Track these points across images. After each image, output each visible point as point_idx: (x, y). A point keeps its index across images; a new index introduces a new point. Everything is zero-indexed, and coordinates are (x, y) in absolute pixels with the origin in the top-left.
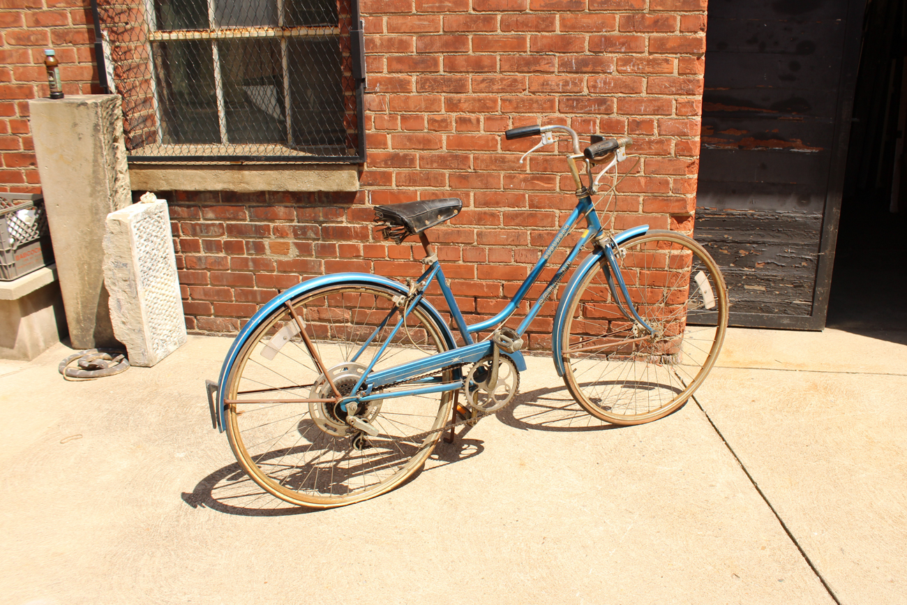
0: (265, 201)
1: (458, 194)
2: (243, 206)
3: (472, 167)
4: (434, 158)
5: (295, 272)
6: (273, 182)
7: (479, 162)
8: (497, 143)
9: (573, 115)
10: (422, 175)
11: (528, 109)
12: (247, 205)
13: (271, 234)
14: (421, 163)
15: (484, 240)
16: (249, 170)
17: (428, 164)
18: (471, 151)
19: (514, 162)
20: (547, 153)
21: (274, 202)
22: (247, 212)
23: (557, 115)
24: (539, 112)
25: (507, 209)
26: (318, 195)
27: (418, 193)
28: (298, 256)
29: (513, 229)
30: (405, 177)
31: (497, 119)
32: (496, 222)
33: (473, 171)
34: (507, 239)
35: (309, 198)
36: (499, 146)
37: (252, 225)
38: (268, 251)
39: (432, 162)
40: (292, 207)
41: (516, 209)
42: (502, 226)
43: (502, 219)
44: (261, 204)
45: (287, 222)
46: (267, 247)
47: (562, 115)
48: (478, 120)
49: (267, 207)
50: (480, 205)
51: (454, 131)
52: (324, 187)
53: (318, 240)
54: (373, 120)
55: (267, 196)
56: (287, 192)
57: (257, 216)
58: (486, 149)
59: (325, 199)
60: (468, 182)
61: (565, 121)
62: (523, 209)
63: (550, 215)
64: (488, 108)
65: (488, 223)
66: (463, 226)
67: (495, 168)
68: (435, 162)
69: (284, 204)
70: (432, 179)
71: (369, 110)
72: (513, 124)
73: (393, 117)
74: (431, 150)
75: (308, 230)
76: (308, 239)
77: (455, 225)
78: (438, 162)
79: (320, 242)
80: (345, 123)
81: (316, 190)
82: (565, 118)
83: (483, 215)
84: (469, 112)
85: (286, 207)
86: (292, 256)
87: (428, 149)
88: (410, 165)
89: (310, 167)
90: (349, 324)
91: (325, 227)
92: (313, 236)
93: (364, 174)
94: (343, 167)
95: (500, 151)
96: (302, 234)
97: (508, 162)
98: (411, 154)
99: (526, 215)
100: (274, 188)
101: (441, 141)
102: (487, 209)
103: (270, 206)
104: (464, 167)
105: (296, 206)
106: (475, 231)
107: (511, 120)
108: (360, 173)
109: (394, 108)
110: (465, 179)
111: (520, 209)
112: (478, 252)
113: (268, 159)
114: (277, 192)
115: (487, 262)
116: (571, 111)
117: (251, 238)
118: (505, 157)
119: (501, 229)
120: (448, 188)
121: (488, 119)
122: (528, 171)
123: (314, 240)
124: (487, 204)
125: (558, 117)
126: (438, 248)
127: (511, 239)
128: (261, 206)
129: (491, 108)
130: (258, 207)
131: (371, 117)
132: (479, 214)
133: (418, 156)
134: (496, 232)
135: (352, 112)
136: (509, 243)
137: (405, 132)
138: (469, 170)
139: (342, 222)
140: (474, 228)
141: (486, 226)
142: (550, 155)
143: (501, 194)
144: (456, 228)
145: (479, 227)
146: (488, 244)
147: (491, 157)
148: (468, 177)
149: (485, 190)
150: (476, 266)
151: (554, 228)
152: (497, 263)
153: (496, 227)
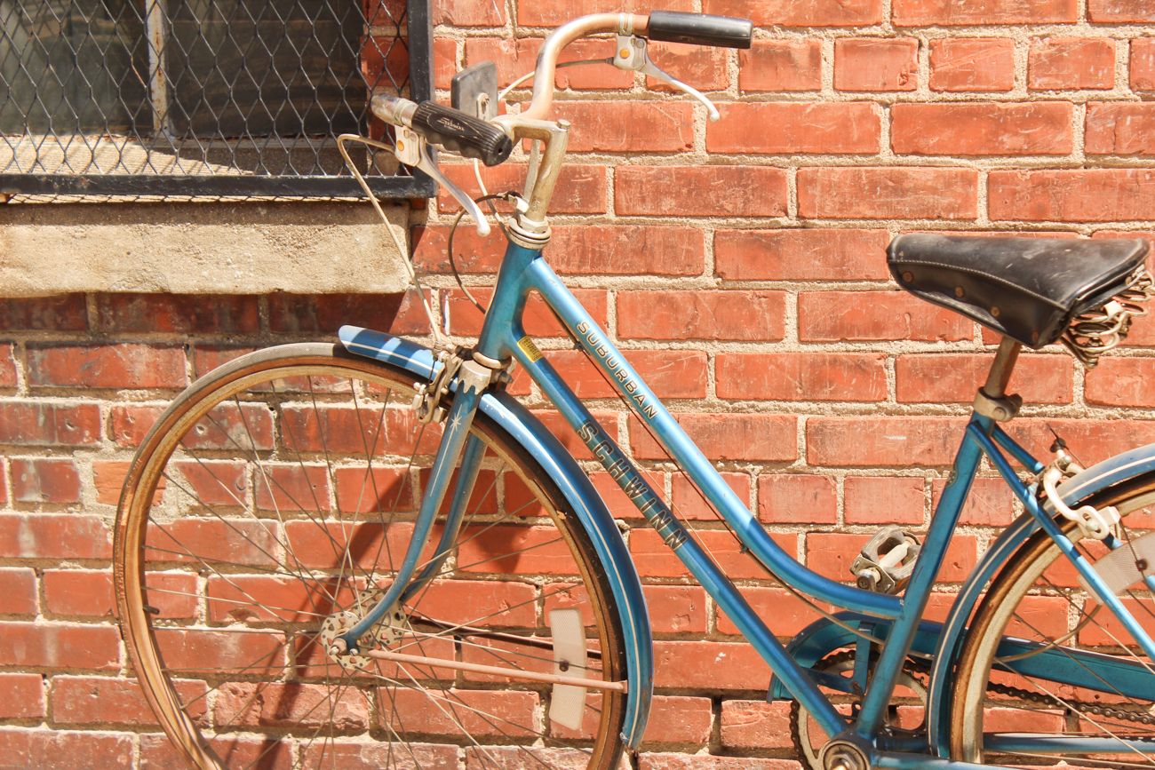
0: (83, 327)
1: (743, 299)
2: (8, 342)
3: (793, 211)
4: (666, 181)
5: (183, 565)
6: (116, 264)
7: (817, 191)
8: (879, 130)
9: (1137, 31)
10: (623, 238)
11: (983, 14)
12: (22, 339)
13: (104, 435)
14: (622, 197)
15: (832, 451)
16: (33, 221)
17: (643, 200)
18: (788, 155)
19: (934, 191)
20: (1045, 160)
21: (116, 331)
22: (19, 365)
23: (1083, 30)
24: (1020, 25)
25: (909, 346)
26: (271, 306)
27: (611, 298)
28: (193, 510)
29: (927, 412)
30: (567, 243)
31: (876, 50)
32: (873, 391)
33: (795, 223)
34: (909, 446)
35: (237, 316)
36: (884, 140)
37: (35, 407)
38: (89, 494)
39: (658, 194)
40: (178, 346)
41: (941, 345)
42: (891, 403)
43: (890, 382)
44: (72, 338)
45: (157, 398)
46: (86, 479)
47: (1100, 33)
48: (815, 56)
49: (92, 345)
50: (819, 333)
51: (732, 92)
52: (292, 281)
53: (266, 454)
54: (459, 57)
55: (92, 309)
56: (165, 297)
57: (54, 377)
58: (840, 148)
59: (290, 319)
60: (780, 258)
61: (1110, 51)
62: (964, 345)
63: (1056, 363)
64: (848, 13)
65: (847, 394)
66: (762, 405)
67: (869, 213)
68: (668, 193)
69: (148, 337)
70: (658, 251)
71: (448, 23)
72: (932, 64)
73: (528, 47)
74: (656, 153)
75: (231, 424)
76: (230, 453)
77: (732, 401)
78: (678, 194)
79: (273, 463)
80: (364, 67)
81: (263, 289)
82: (1109, 42)
83: (827, 368)
84: (784, 27)
85: (158, 346)
86: (173, 511)
87: (646, 153)
88: (582, 204)
89: (244, 213)
90: (365, 739)
91: (291, 411)
92: (246, 441)
93: (427, 235)
94: (359, 211)
95: (886, 155)
96: (210, 437)
97: (915, 190)
98: (587, 170)
99: (972, 365)
100: (117, 284)
101: (688, 125)
102: (841, 346)
103: (102, 345)
104: (764, 211)
105: (191, 341)
106: (802, 420)
107: (925, 53)
108: (415, 233)
109: (532, 15)
110: (768, 248)
111: (951, 346)
112: (811, 492)
113: (99, 184)
114: (129, 297)
115: (840, 525)
116: (1128, 17)
117: (31, 449)
118: (905, 176)
119: (889, 413)
120: (712, 281)
121: (848, 50)
122: (982, 221)
123: (250, 455)
124: (840, 332)
125: (1083, 40)
126: (673, 479)
127: (924, 446)
128: (72, 345)
129: (859, 12)
130: (60, 345)
131: (453, 44)
132: (813, 365)
133: (610, 173)
134: (872, 424)
135: (390, 31)
136: (914, 459)
137: (567, 97)
138: (784, 221)
139: (350, 395)
140: (797, 410)
141: (837, 406)
142: (1057, 167)
143: (891, 298)
144: (735, 410)
145: (814, 406)
146: (843, 462)
147: (857, 176)
148: (778, 242)
149: (836, 285)
150: (802, 537)
151: (1067, 408)
152: (876, 527)
153: (872, 406)
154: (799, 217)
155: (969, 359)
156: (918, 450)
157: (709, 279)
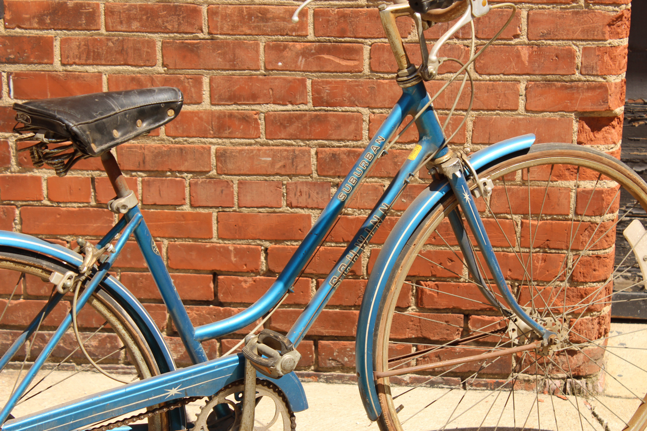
1: (179, 80)
3: (205, 30)
4: (134, 12)
7: (219, 19)
10: (110, 44)
14: (109, 21)
15: (230, 166)
17: (121, 23)
19: (284, 19)
25: (272, 107)
27: (105, 78)
29: (283, 144)
30: (79, 46)
32: (253, 132)
33: (207, 37)
34: (273, 164)
39: (130, 19)
41: (290, 107)
42: (263, 139)
43: (262, 127)
50: (221, 99)
60: (199, 57)
62: (302, 107)
63: (353, 118)
65: (238, 134)
66: (191, 140)
67: (248, 32)
68: (135, 19)
70: (131, 52)
77: (174, 137)
78: (141, 19)
83: (227, 119)
88: (87, 24)
97: (274, 19)
98: (89, 5)
99: (307, 118)
102: (234, 107)
104: (189, 29)
106: (213, 149)
110: (192, 51)
111: (296, 107)
112: (219, 189)
115: (236, 208)
118: (267, 10)
119: (262, 145)
122: (311, 37)
124: (234, 99)
126: (143, 182)
127: (281, 164)
132: (219, 118)
134: (252, 151)
136: (276, 171)
138: (201, 35)
140: (211, 143)
141: (233, 141)
142: (352, 7)
143: (261, 80)
144: (176, 143)
145: (220, 141)
146: (236, 172)
147: (241, 11)
148: (198, 48)
149: (231, 72)
150: (215, 215)
151: (360, 143)
152: (256, 209)
153: (253, 141)
154: (209, 33)
155: (305, 115)
156: (278, 165)
157: (160, 69)
